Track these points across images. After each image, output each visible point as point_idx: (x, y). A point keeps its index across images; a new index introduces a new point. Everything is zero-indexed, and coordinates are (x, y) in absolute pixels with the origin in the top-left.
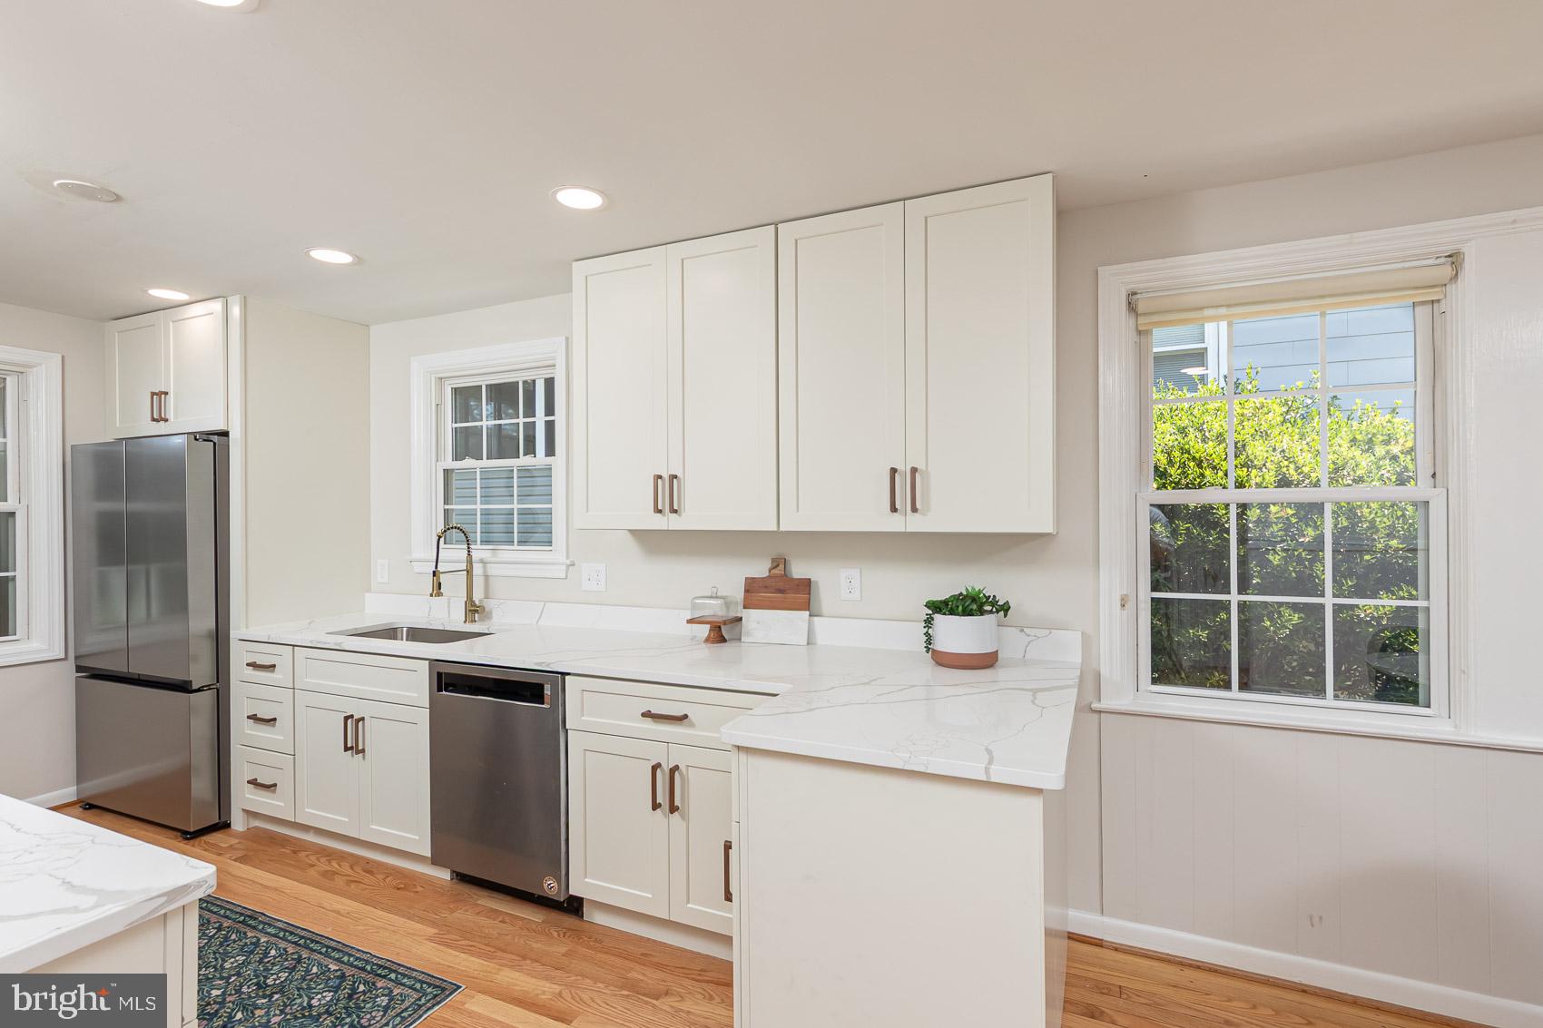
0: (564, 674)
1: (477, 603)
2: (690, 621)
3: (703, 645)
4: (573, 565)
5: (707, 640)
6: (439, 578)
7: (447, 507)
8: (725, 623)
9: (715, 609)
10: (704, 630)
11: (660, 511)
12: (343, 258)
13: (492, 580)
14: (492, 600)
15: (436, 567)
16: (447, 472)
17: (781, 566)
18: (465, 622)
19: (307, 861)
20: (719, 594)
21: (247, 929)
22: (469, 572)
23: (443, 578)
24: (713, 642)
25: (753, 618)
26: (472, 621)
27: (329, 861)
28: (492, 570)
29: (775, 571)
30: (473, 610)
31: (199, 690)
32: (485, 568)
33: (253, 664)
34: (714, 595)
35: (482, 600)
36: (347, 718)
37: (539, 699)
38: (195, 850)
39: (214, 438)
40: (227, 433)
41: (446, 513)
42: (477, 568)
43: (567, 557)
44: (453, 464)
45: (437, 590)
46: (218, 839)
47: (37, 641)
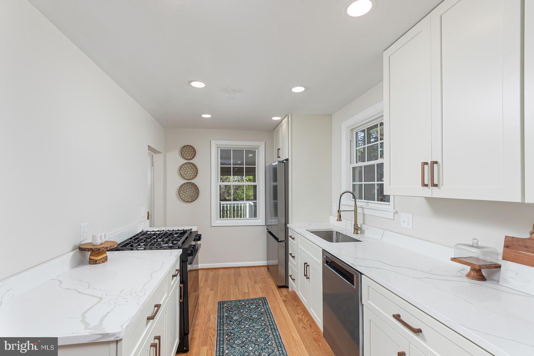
0: (361, 273)
1: (359, 226)
2: (454, 259)
4: (397, 213)
5: (468, 276)
6: (340, 213)
7: (354, 183)
11: (427, 185)
12: (302, 89)
13: (366, 216)
14: (365, 225)
15: (339, 209)
16: (354, 169)
18: (354, 233)
19: (298, 310)
20: (479, 245)
22: (355, 212)
23: (342, 213)
24: (473, 278)
26: (356, 234)
27: (303, 315)
28: (366, 212)
30: (357, 229)
31: (281, 242)
32: (363, 211)
33: (291, 237)
34: (475, 245)
35: (361, 225)
36: (305, 264)
37: (352, 282)
38: (277, 292)
39: (285, 161)
40: (287, 160)
41: (354, 185)
42: (359, 210)
43: (394, 208)
44: (355, 165)
45: (340, 218)
46: (284, 290)
47: (261, 220)
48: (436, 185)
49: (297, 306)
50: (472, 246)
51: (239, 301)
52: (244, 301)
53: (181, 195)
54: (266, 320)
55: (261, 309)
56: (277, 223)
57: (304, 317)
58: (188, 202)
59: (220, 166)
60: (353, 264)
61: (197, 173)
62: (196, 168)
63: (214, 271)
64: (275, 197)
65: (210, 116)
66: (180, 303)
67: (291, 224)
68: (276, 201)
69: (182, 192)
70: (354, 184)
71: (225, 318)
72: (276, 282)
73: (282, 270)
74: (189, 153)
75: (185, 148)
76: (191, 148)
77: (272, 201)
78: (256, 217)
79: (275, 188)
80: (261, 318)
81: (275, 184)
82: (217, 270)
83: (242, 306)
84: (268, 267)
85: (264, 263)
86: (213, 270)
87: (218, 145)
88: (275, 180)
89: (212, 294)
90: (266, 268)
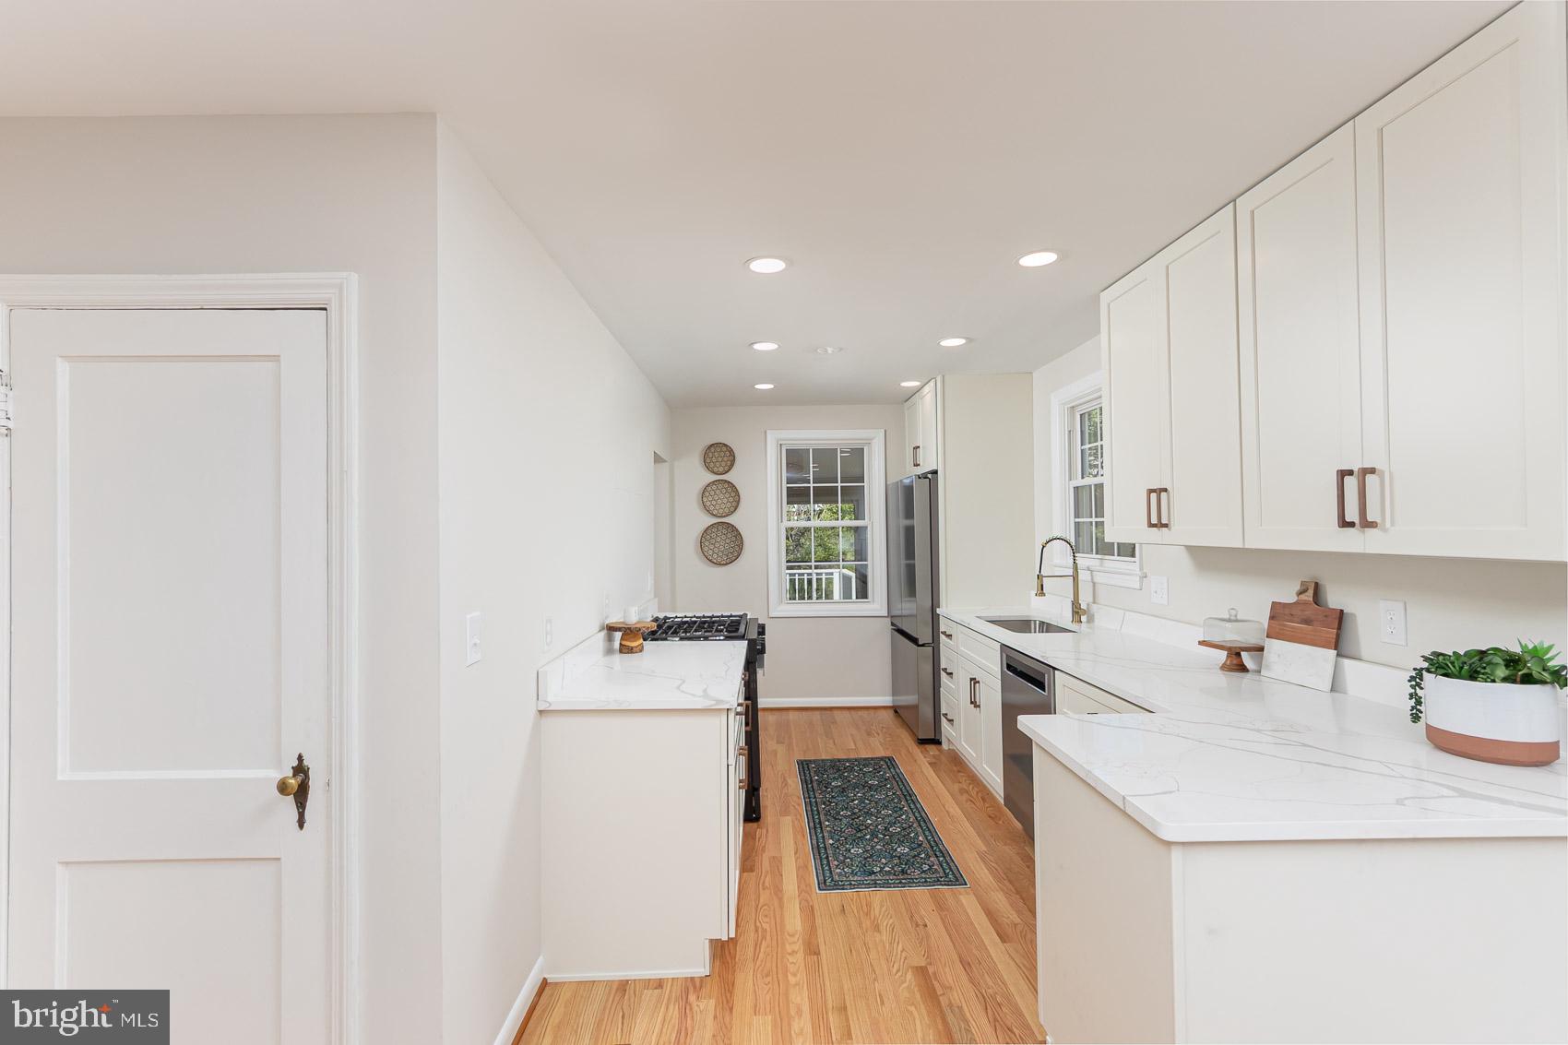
0: (1055, 669)
1: (1084, 606)
2: (1203, 643)
3: (1220, 672)
4: (1146, 577)
5: (1224, 667)
6: (1042, 581)
7: (1077, 520)
8: (1247, 649)
9: (1232, 635)
10: (1222, 656)
12: (960, 342)
13: (1099, 587)
14: (1099, 606)
15: (1040, 572)
16: (1076, 489)
17: (1311, 592)
18: (1070, 620)
19: (960, 778)
20: (1239, 618)
21: (904, 800)
22: (1075, 578)
23: (1046, 581)
24: (1231, 670)
25: (1278, 650)
26: (1077, 620)
27: (970, 784)
28: (1099, 578)
29: (1303, 597)
30: (1077, 612)
31: (923, 645)
32: (1092, 576)
33: (944, 633)
34: (1233, 618)
35: (1088, 605)
36: (971, 679)
37: (1041, 685)
38: (916, 751)
39: (930, 476)
40: (935, 472)
41: (1077, 525)
42: (1083, 576)
43: (1141, 569)
44: (1080, 482)
45: (1041, 591)
46: (932, 749)
47: (877, 603)
48: (1166, 526)
49: (959, 771)
50: (1229, 620)
51: (839, 760)
52: (848, 760)
53: (706, 549)
54: (896, 787)
55: (885, 773)
56: (914, 612)
57: (971, 787)
58: (720, 564)
59: (785, 486)
60: (1043, 657)
61: (738, 502)
62: (737, 492)
63: (777, 713)
64: (910, 553)
65: (772, 386)
66: (746, 732)
67: (944, 608)
68: (912, 562)
69: (707, 543)
70: (1078, 522)
71: (815, 784)
72: (913, 733)
73: (927, 711)
74: (720, 459)
75: (712, 449)
76: (724, 449)
77: (903, 562)
78: (866, 598)
79: (909, 532)
80: (885, 785)
81: (908, 522)
82: (784, 713)
83: (845, 768)
84: (896, 710)
85: (886, 700)
86: (774, 712)
87: (781, 440)
88: (909, 513)
89: (781, 750)
90: (891, 712)
